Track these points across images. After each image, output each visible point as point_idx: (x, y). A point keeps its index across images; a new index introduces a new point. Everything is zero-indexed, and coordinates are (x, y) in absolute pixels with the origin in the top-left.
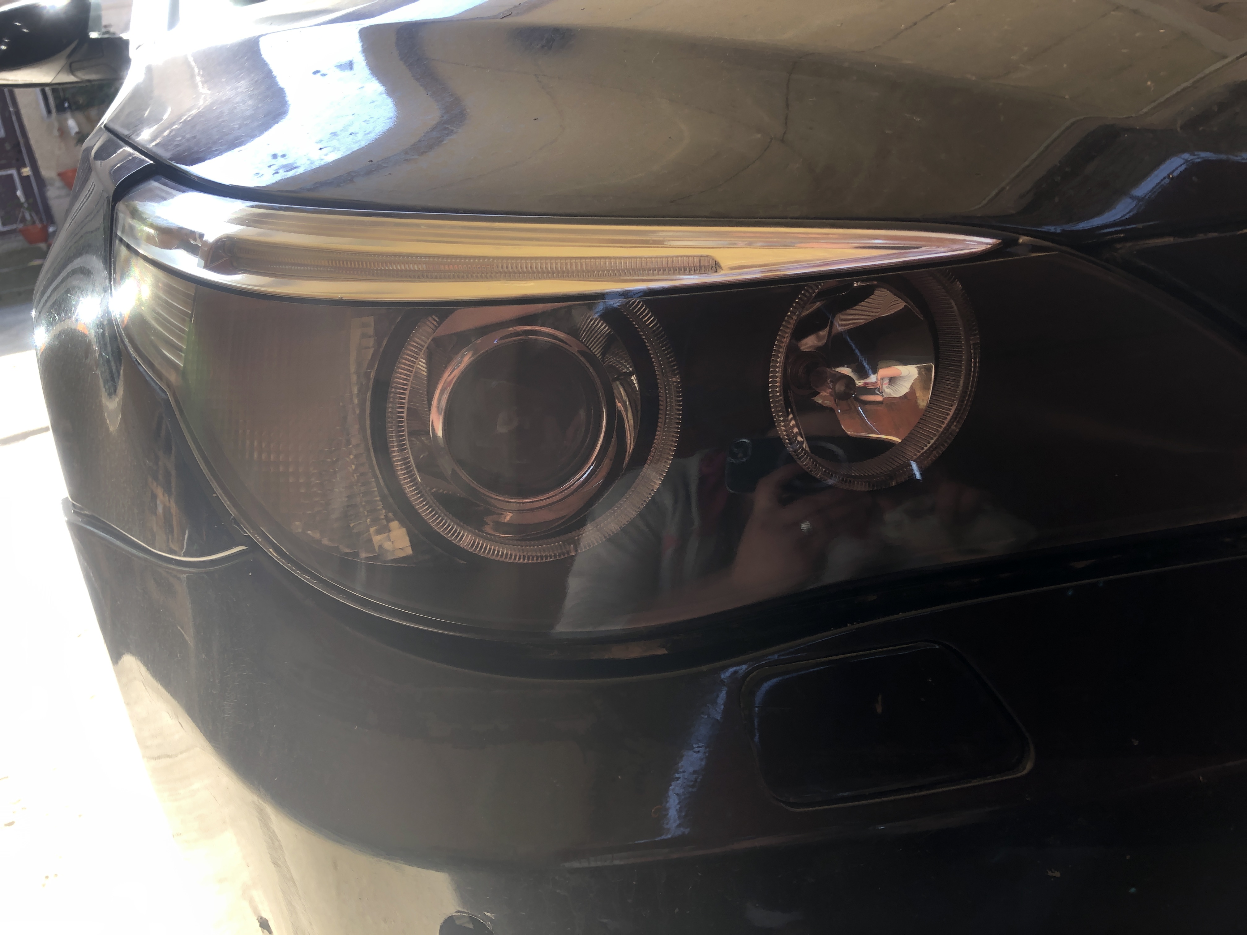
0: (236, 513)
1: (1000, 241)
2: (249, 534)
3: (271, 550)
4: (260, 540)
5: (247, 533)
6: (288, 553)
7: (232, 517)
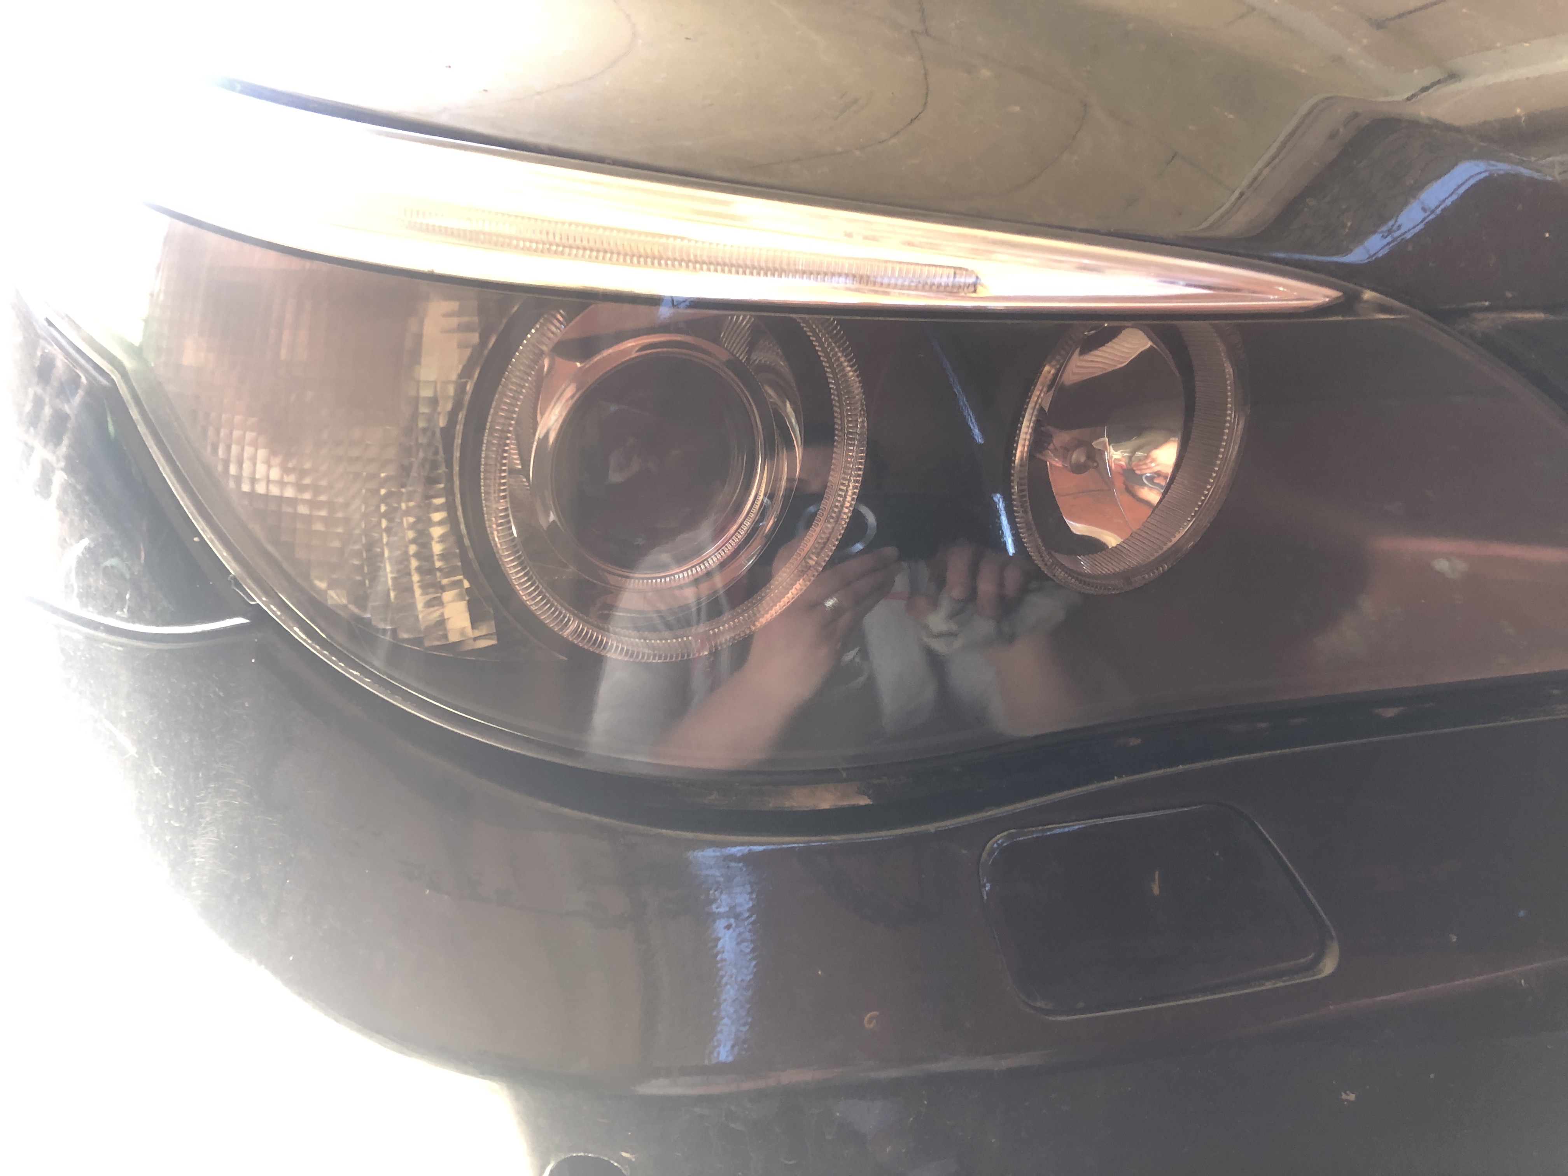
0: (238, 569)
1: (1340, 294)
2: (259, 602)
3: (296, 629)
4: (279, 613)
5: (255, 601)
6: (324, 636)
7: (231, 576)
